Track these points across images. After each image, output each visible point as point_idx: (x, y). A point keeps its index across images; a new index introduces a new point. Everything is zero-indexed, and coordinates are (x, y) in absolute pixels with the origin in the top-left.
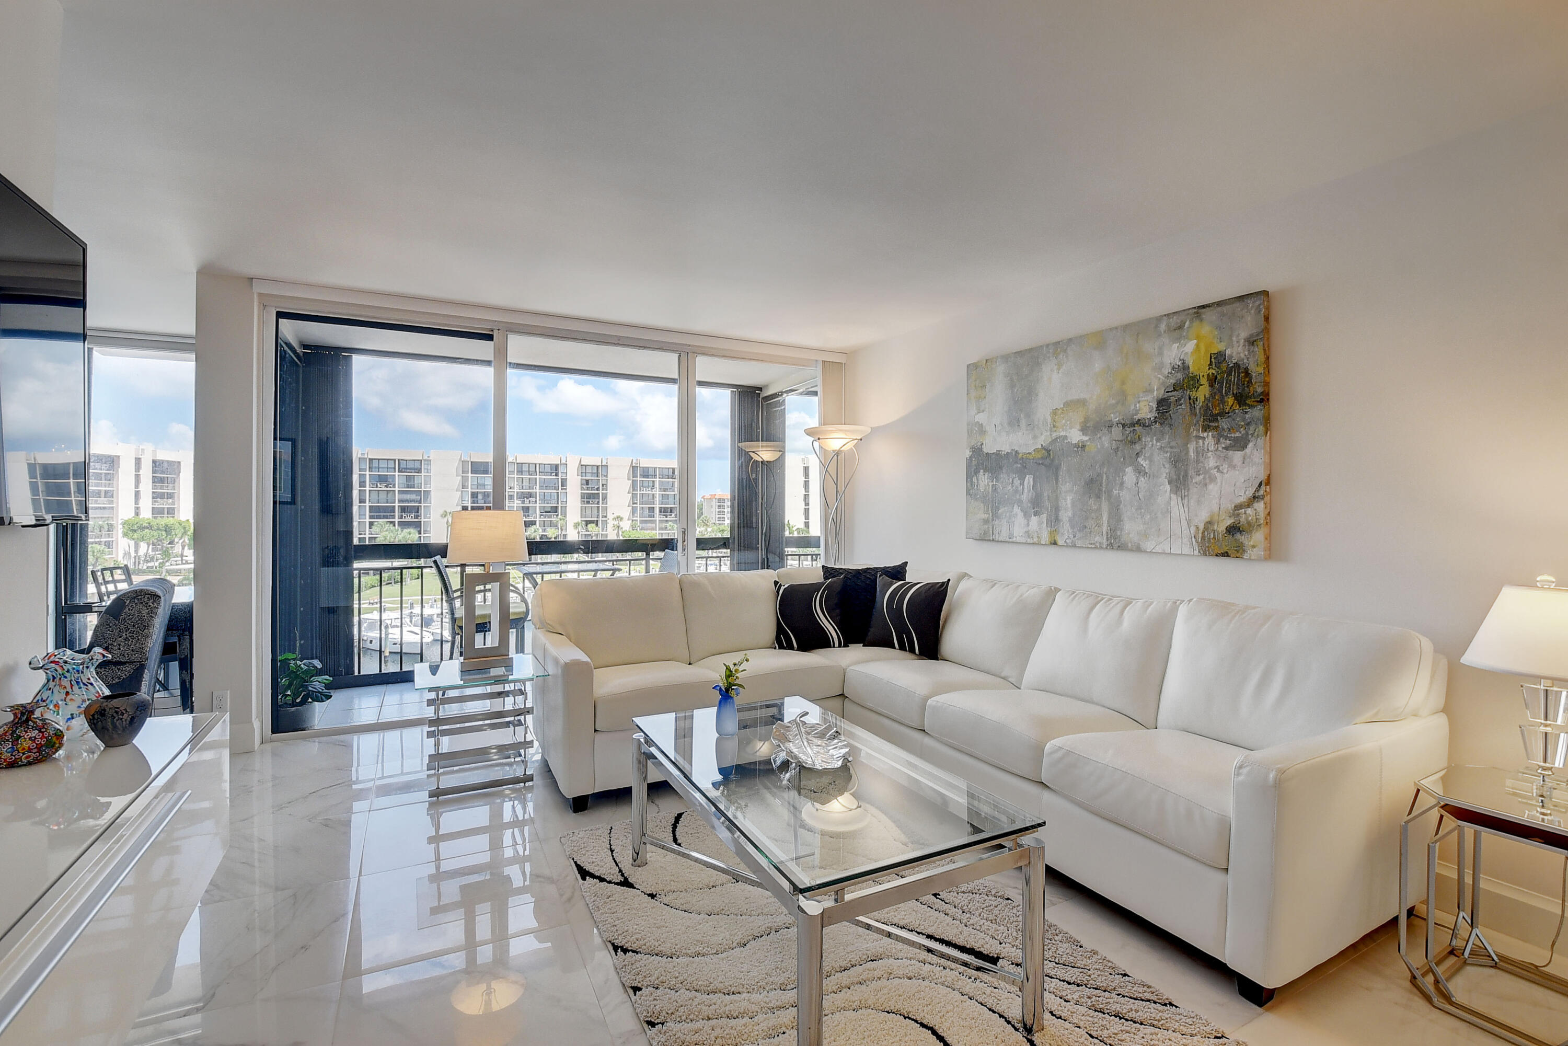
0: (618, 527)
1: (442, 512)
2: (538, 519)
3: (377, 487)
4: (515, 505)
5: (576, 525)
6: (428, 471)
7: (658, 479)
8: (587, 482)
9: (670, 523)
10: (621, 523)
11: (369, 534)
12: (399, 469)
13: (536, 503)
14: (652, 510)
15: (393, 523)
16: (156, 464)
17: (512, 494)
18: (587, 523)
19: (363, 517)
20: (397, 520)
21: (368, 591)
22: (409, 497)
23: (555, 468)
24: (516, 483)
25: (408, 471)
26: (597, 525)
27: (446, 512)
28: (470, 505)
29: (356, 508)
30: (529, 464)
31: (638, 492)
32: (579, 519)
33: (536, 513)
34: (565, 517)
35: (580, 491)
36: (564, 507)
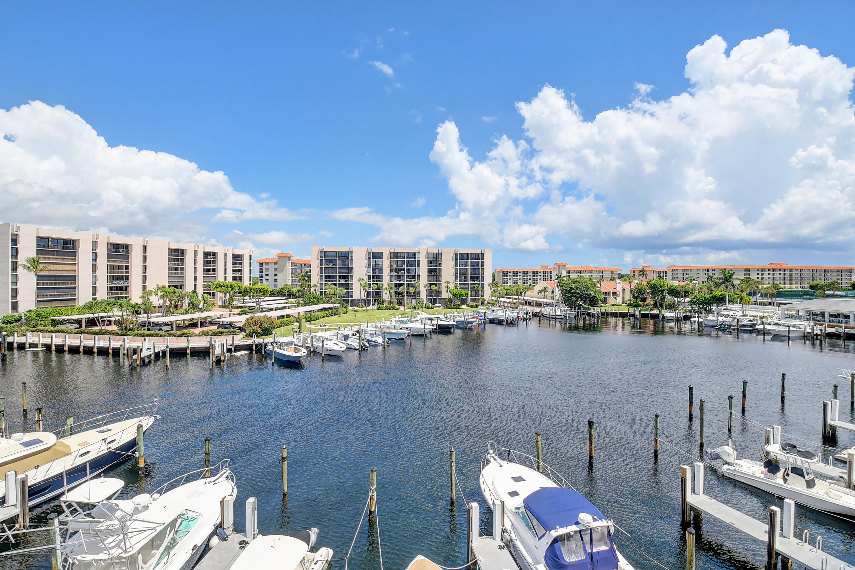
0: (448, 287)
1: (358, 278)
2: (405, 283)
3: (328, 266)
4: (394, 275)
5: (425, 286)
6: (352, 257)
7: (469, 260)
8: (431, 262)
9: (477, 285)
10: (449, 285)
11: (325, 290)
12: (338, 256)
13: (404, 274)
14: (466, 277)
15: (335, 285)
16: (235, 256)
17: (393, 269)
18: (431, 284)
19: (322, 281)
20: (337, 283)
21: (321, 319)
22: (343, 271)
23: (414, 255)
24: (394, 263)
25: (342, 257)
26: (436, 286)
27: (360, 278)
28: (372, 275)
29: (319, 276)
30: (401, 253)
31: (459, 267)
32: (426, 283)
33: (404, 279)
34: (419, 281)
35: (427, 267)
36: (419, 276)
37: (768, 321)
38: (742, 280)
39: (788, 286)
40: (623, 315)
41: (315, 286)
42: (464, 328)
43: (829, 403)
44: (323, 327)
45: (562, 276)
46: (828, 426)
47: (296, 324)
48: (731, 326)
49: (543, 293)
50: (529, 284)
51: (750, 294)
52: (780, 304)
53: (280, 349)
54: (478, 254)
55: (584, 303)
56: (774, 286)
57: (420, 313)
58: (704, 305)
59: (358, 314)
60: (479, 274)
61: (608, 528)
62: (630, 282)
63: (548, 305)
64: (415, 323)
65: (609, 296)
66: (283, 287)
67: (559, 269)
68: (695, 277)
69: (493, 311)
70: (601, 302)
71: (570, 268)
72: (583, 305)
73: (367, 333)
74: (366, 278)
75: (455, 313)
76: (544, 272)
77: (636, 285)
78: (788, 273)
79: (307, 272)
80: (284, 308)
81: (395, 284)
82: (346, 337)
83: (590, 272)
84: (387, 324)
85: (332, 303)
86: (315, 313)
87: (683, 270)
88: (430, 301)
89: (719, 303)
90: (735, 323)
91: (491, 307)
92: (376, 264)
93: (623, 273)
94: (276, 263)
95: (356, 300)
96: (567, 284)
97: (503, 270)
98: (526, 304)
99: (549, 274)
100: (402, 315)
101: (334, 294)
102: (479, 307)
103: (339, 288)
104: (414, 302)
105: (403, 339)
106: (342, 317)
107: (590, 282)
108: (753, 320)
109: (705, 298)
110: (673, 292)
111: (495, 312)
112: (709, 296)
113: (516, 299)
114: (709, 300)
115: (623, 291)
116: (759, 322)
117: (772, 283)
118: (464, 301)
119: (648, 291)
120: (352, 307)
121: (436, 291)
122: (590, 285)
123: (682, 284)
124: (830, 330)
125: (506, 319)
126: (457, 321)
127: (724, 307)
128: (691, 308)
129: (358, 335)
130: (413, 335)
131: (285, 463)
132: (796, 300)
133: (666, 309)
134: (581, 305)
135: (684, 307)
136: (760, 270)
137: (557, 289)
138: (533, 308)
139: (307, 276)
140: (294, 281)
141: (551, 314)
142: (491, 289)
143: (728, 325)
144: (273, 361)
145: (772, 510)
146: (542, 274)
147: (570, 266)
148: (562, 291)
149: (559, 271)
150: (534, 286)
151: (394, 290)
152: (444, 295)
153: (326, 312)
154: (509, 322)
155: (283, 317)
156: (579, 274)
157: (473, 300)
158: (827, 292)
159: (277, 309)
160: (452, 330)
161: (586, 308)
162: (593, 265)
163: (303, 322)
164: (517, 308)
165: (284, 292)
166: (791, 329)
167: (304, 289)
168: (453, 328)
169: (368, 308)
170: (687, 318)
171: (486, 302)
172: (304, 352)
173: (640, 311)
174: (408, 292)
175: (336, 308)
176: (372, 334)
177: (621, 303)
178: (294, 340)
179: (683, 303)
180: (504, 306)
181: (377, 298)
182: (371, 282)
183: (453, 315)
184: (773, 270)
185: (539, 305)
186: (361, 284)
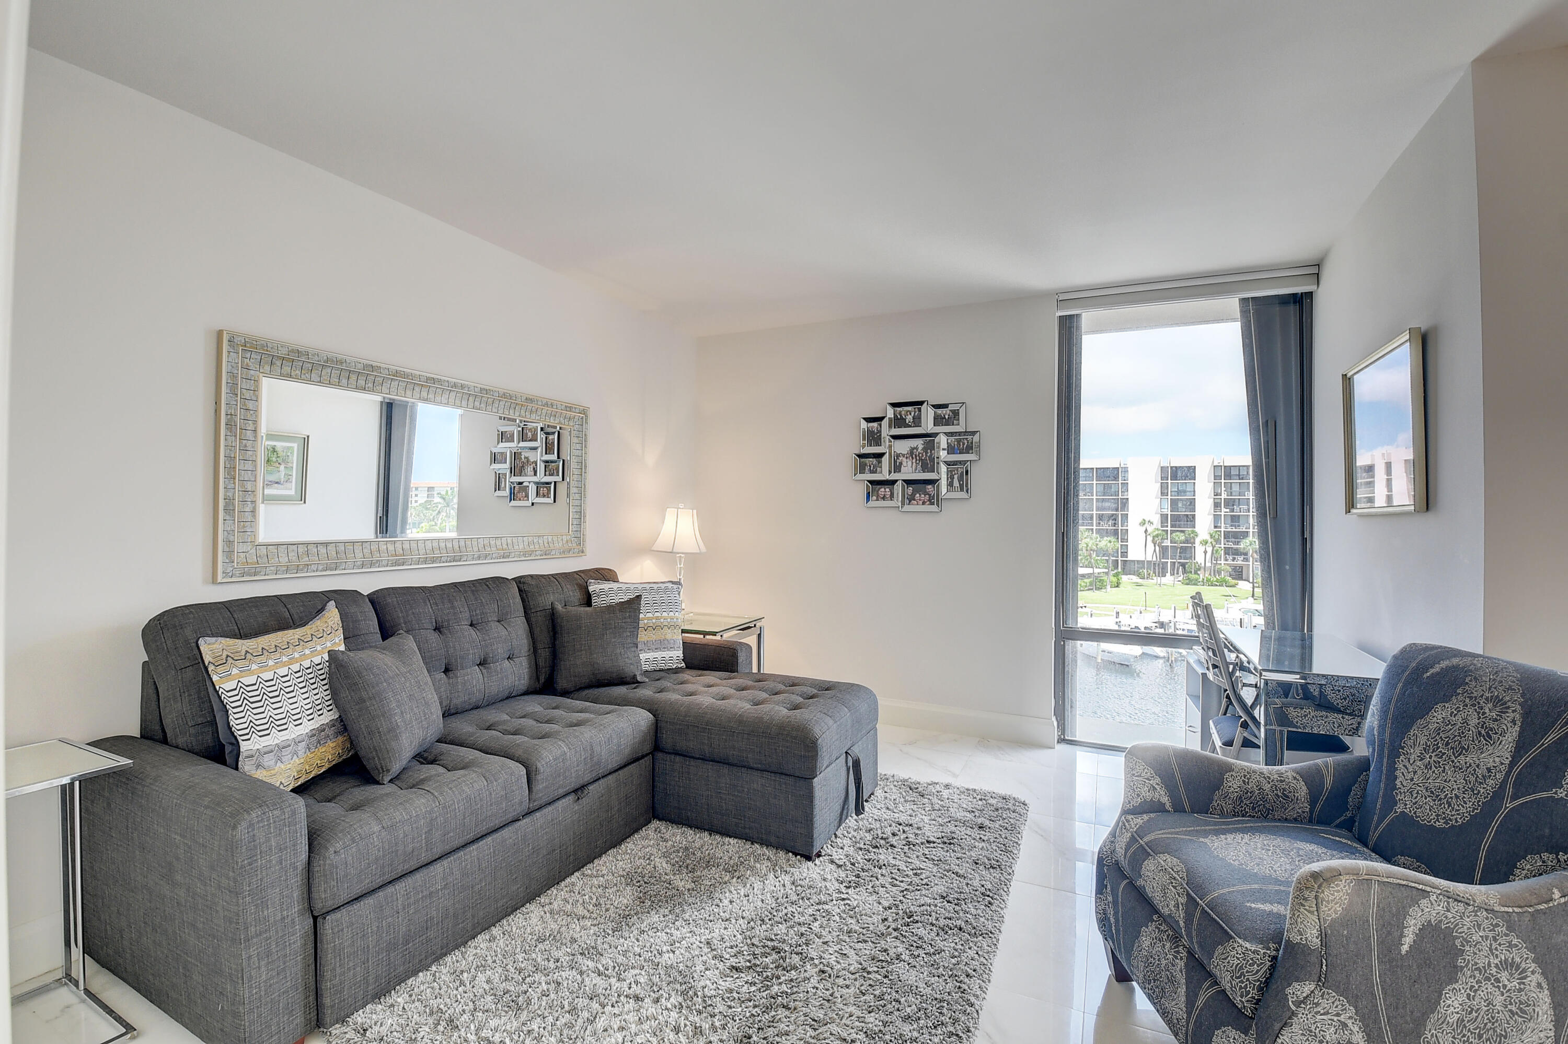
1: (1140, 520)
2: (1250, 530)
4: (1223, 514)
6: (1125, 478)
12: (1097, 477)
13: (1249, 512)
17: (1219, 501)
20: (1095, 527)
22: (1107, 504)
24: (1223, 489)
25: (1106, 478)
27: (1144, 520)
28: (1169, 513)
30: (1240, 466)
33: (1248, 522)
59: (1141, 590)
74: (1156, 520)
81: (1225, 532)
92: (1179, 492)
95: (1134, 561)
100: (1243, 598)
101: (1093, 550)
103: (1099, 539)
106: (1111, 594)
120: (1129, 577)
151: (1223, 546)
169: (1163, 580)
181: (1183, 561)
182: (1170, 528)
186: (1146, 531)
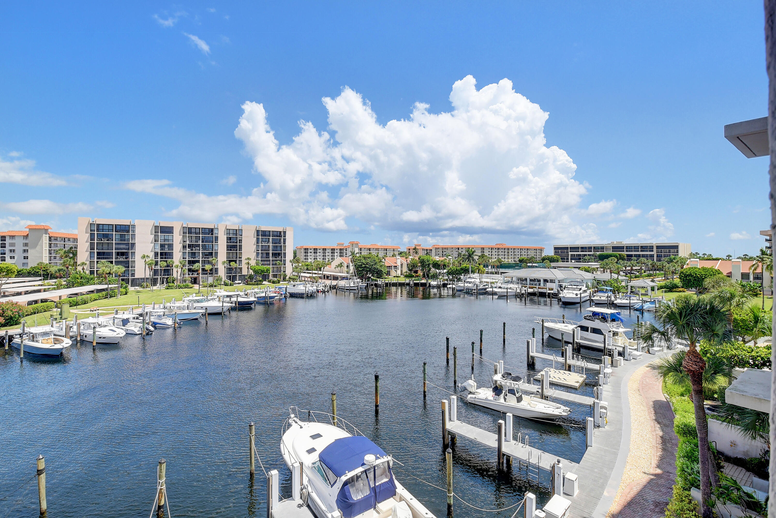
0: (248, 264)
1: (142, 255)
2: (201, 259)
3: (102, 241)
4: (187, 251)
5: (224, 263)
6: (134, 231)
7: (271, 237)
8: (230, 239)
9: (278, 261)
10: (250, 262)
11: (97, 268)
12: (115, 230)
13: (200, 250)
14: (268, 254)
15: (112, 262)
17: (185, 245)
18: (230, 261)
19: (93, 258)
21: (92, 303)
22: (122, 246)
23: (211, 231)
24: (187, 239)
25: (121, 231)
26: (236, 263)
27: (144, 255)
28: (159, 251)
29: (89, 253)
30: (196, 228)
31: (260, 244)
32: (225, 260)
33: (199, 256)
34: (217, 258)
35: (226, 244)
36: (216, 253)
37: (495, 286)
38: (479, 256)
39: (507, 260)
40: (402, 285)
41: (83, 264)
42: (265, 304)
43: (530, 340)
44: (95, 312)
45: (355, 253)
46: (530, 357)
47: (55, 310)
48: (472, 290)
49: (339, 268)
50: (327, 260)
51: (484, 266)
52: (502, 273)
53: (33, 341)
54: (280, 232)
55: (373, 275)
56: (499, 261)
57: (218, 290)
58: (455, 275)
59: (141, 295)
60: (281, 251)
61: (388, 462)
62: (406, 258)
63: (343, 278)
64: (211, 301)
65: (392, 269)
66: (36, 265)
67: (353, 246)
68: (450, 253)
69: (294, 286)
70: (385, 275)
71: (361, 246)
72: (372, 277)
73: (152, 316)
74: (152, 255)
75: (256, 289)
76: (340, 249)
77: (411, 260)
78: (506, 251)
79: (71, 248)
80: (39, 291)
81: (188, 261)
82: (125, 322)
83: (377, 249)
84: (178, 304)
85: (106, 284)
86: (83, 296)
87: (443, 248)
88: (229, 278)
89: (466, 273)
90: (475, 288)
91: (292, 282)
92: (165, 240)
93: (401, 250)
94: (26, 237)
95: (138, 278)
96: (359, 260)
97: (304, 247)
98: (324, 278)
99: (344, 251)
100: (196, 293)
101: (110, 273)
102: (281, 282)
103: (116, 266)
104: (211, 280)
105: (197, 319)
106: (121, 299)
107: (377, 258)
108: (486, 285)
109: (457, 269)
110: (436, 265)
111: (296, 286)
112: (459, 268)
113: (315, 274)
114: (459, 271)
115: (402, 265)
116: (490, 286)
117: (497, 258)
118: (265, 277)
119: (419, 265)
120: (134, 288)
121: (236, 268)
122: (377, 261)
123: (442, 259)
124: (530, 290)
125: (307, 292)
126: (258, 297)
127: (469, 276)
128: (447, 278)
129: (142, 318)
130: (209, 314)
131: (43, 476)
132: (511, 270)
133: (431, 279)
134: (370, 278)
135: (443, 277)
136: (490, 249)
137: (351, 264)
138: (330, 281)
139: (73, 253)
140: (53, 258)
141: (346, 286)
142: (292, 265)
143: (470, 289)
144: (22, 356)
145: (500, 423)
146: (339, 251)
147: (361, 245)
148: (355, 266)
149: (353, 249)
150: (332, 261)
151: (187, 268)
152: (245, 272)
153: (98, 294)
154: (309, 295)
155: (36, 302)
156: (369, 251)
157: (275, 276)
158: (528, 264)
159: (27, 293)
160: (253, 306)
161: (374, 279)
162: (380, 244)
163: (66, 307)
164: (316, 282)
165: (38, 272)
166: (509, 290)
167: (67, 268)
168: (253, 305)
169: (155, 288)
170: (445, 285)
171: (287, 278)
172: (67, 342)
173: (413, 281)
174: (203, 270)
175: (111, 289)
176: (159, 316)
177: (400, 275)
178: (52, 329)
179: (443, 273)
180: (305, 281)
181: (166, 277)
182: (159, 260)
183: (254, 291)
184: (498, 249)
185: (336, 278)
186: (145, 261)
